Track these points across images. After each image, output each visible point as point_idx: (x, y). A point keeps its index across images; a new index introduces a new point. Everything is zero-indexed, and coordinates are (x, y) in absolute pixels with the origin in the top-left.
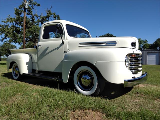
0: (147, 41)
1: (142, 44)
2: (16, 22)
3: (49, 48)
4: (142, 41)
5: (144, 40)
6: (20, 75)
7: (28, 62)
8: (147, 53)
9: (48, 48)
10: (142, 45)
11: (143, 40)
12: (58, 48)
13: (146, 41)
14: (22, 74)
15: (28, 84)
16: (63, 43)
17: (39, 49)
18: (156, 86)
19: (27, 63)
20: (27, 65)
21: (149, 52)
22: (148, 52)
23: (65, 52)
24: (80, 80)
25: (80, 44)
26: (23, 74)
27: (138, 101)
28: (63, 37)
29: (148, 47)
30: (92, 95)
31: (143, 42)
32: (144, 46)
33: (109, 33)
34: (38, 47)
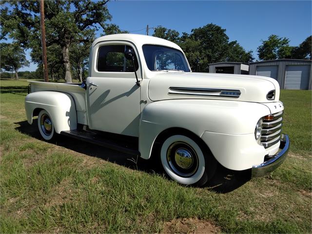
0: (289, 40)
1: (278, 47)
2: (23, 4)
3: (110, 92)
4: (279, 40)
5: (282, 39)
6: (55, 133)
7: (69, 111)
8: (287, 66)
9: (108, 91)
10: (277, 50)
11: (280, 39)
13: (285, 41)
14: (59, 133)
15: (73, 151)
16: (138, 84)
17: (90, 92)
18: (301, 158)
19: (68, 114)
20: (68, 117)
21: (290, 63)
22: (287, 63)
23: (142, 102)
24: (171, 157)
25: (171, 88)
26: (62, 132)
27: (271, 195)
28: (138, 72)
29: (288, 54)
30: (194, 185)
31: (280, 43)
32: (281, 51)
33: (213, 24)
34: (89, 87)
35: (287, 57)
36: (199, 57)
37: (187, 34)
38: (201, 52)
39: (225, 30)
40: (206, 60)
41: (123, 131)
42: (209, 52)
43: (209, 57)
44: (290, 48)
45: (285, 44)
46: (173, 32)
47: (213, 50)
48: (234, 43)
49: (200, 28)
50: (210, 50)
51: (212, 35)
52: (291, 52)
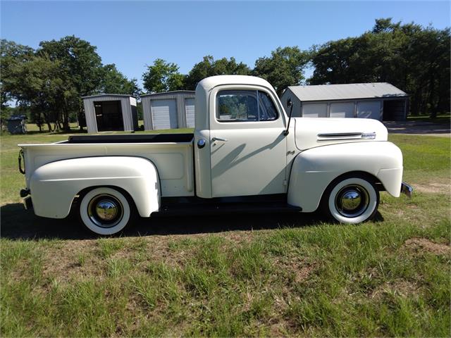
0: (178, 67)
1: (167, 75)
3: (247, 146)
4: (167, 66)
5: (171, 65)
8: (186, 99)
9: (243, 146)
10: (166, 78)
11: (169, 65)
13: (174, 68)
14: (148, 215)
22: (186, 96)
25: (320, 135)
28: (280, 120)
29: (180, 84)
32: (172, 80)
33: (76, 37)
34: (210, 142)
35: (179, 88)
36: (62, 87)
37: (30, 49)
38: (64, 79)
39: (96, 48)
40: (74, 90)
42: (77, 78)
43: (78, 86)
44: (182, 76)
45: (174, 71)
46: (10, 43)
47: (82, 76)
48: (111, 67)
49: (54, 41)
50: (79, 76)
51: (77, 53)
52: (183, 82)
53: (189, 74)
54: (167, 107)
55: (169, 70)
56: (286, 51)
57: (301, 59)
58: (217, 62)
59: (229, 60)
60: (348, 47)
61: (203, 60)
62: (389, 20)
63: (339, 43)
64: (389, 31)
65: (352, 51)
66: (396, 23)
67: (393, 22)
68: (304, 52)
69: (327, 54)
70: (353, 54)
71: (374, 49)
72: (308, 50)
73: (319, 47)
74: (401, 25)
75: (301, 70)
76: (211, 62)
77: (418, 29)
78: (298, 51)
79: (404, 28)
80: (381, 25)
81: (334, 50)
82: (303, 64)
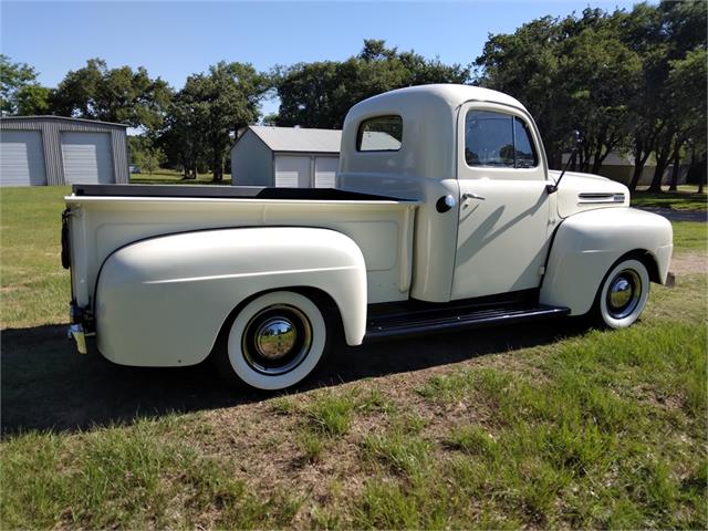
0: (35, 71)
3: (505, 210)
4: (13, 68)
5: (21, 66)
10: (12, 91)
11: (16, 66)
12: (532, 211)
13: (28, 74)
32: (24, 95)
34: (460, 202)
35: (39, 111)
41: (516, 283)
44: (45, 89)
45: (29, 79)
52: (47, 101)
53: (58, 88)
54: (24, 145)
55: (17, 77)
56: (234, 68)
57: (258, 85)
58: (115, 73)
59: (135, 71)
60: (330, 75)
61: (86, 65)
62: (382, 43)
63: (316, 66)
64: (381, 58)
65: (335, 83)
66: (391, 49)
67: (388, 47)
68: (262, 74)
69: (300, 82)
70: (337, 87)
71: (367, 83)
72: (268, 72)
73: (284, 69)
74: (398, 52)
75: (257, 101)
76: (102, 70)
77: (420, 60)
78: (253, 71)
79: (402, 57)
80: (372, 49)
81: (309, 78)
82: (260, 92)
